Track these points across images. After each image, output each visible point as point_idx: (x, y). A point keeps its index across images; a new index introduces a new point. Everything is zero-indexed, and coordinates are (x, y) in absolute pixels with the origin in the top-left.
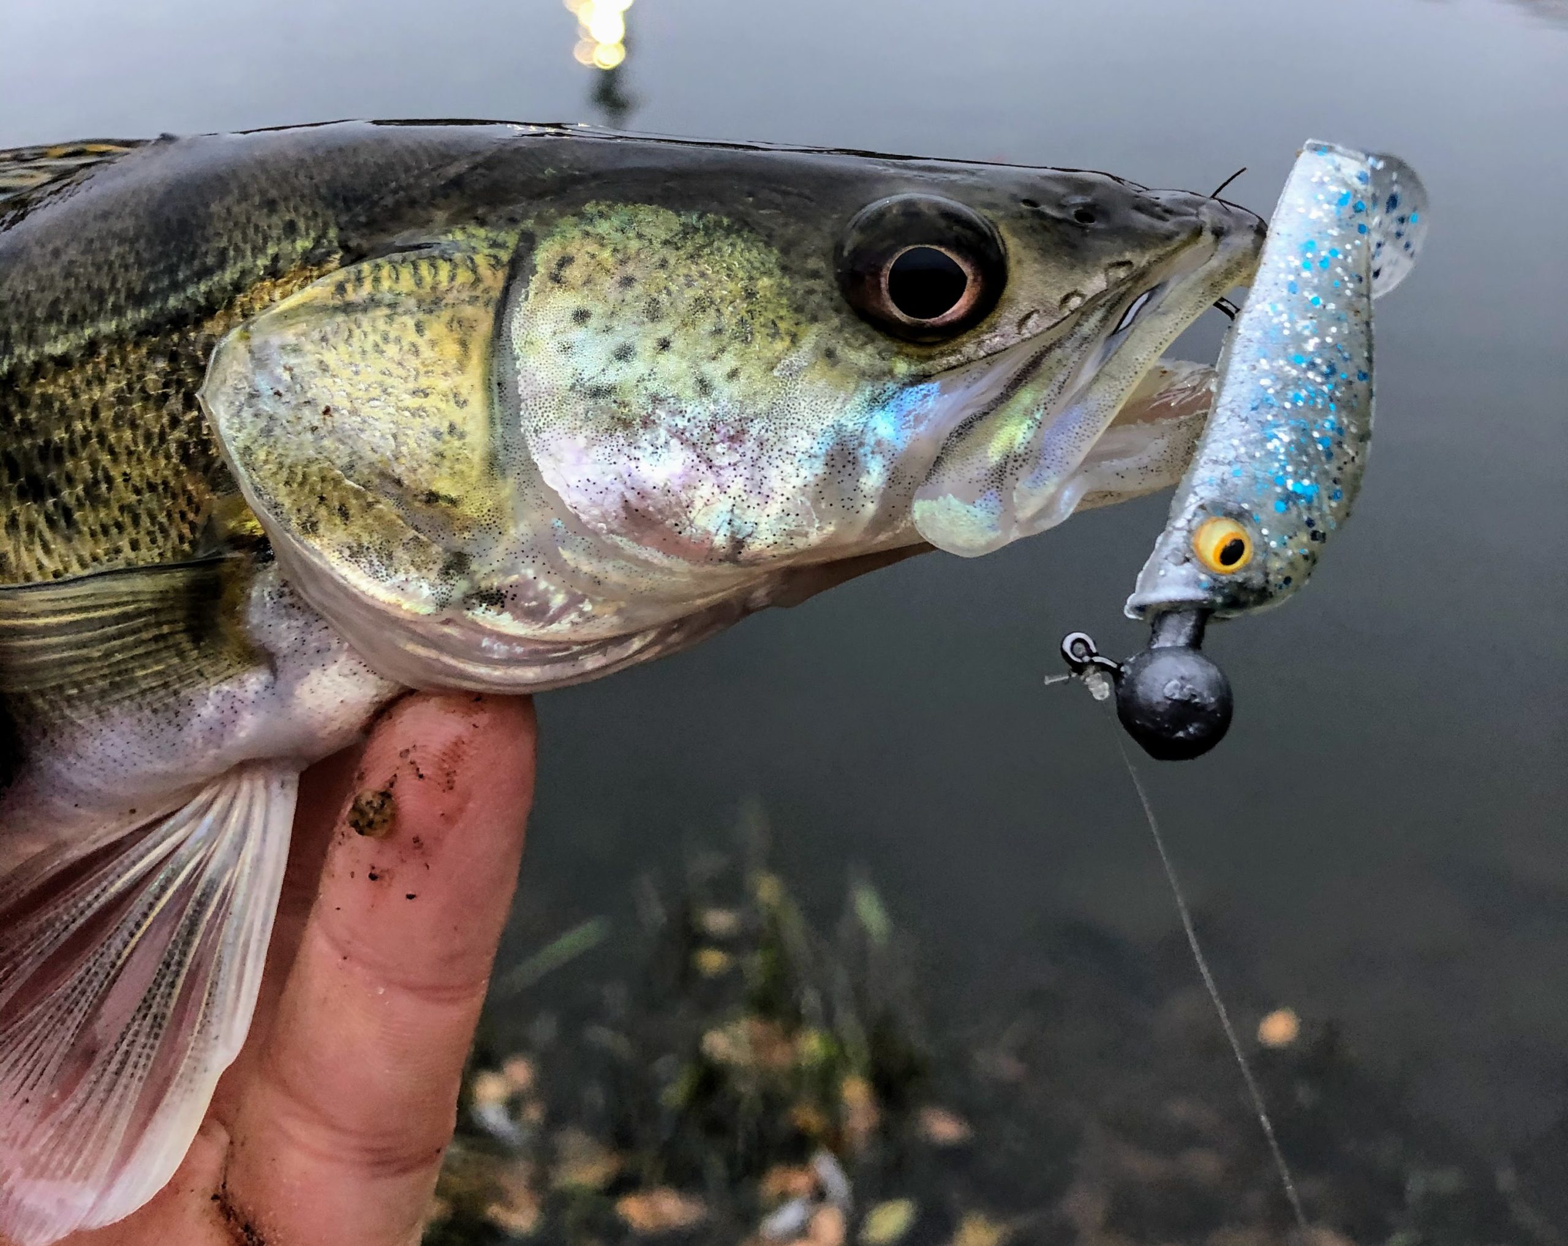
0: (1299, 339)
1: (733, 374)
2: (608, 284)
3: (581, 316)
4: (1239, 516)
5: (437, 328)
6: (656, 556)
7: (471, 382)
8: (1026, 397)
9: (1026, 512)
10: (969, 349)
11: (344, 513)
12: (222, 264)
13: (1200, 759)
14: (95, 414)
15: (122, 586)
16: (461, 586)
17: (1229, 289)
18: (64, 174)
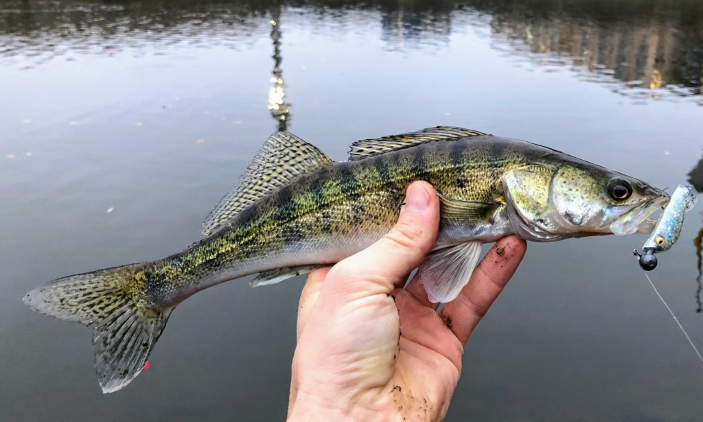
0: (673, 214)
1: (587, 197)
2: (570, 179)
3: (565, 182)
4: (662, 237)
5: (542, 178)
6: (568, 222)
7: (547, 187)
8: (631, 213)
9: (628, 230)
10: (623, 204)
11: (524, 202)
12: (505, 159)
13: (651, 271)
14: (477, 177)
15: (469, 204)
16: (538, 218)
17: (664, 206)
18: (470, 136)
